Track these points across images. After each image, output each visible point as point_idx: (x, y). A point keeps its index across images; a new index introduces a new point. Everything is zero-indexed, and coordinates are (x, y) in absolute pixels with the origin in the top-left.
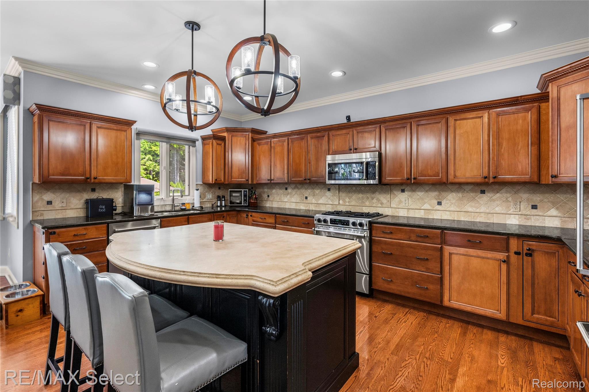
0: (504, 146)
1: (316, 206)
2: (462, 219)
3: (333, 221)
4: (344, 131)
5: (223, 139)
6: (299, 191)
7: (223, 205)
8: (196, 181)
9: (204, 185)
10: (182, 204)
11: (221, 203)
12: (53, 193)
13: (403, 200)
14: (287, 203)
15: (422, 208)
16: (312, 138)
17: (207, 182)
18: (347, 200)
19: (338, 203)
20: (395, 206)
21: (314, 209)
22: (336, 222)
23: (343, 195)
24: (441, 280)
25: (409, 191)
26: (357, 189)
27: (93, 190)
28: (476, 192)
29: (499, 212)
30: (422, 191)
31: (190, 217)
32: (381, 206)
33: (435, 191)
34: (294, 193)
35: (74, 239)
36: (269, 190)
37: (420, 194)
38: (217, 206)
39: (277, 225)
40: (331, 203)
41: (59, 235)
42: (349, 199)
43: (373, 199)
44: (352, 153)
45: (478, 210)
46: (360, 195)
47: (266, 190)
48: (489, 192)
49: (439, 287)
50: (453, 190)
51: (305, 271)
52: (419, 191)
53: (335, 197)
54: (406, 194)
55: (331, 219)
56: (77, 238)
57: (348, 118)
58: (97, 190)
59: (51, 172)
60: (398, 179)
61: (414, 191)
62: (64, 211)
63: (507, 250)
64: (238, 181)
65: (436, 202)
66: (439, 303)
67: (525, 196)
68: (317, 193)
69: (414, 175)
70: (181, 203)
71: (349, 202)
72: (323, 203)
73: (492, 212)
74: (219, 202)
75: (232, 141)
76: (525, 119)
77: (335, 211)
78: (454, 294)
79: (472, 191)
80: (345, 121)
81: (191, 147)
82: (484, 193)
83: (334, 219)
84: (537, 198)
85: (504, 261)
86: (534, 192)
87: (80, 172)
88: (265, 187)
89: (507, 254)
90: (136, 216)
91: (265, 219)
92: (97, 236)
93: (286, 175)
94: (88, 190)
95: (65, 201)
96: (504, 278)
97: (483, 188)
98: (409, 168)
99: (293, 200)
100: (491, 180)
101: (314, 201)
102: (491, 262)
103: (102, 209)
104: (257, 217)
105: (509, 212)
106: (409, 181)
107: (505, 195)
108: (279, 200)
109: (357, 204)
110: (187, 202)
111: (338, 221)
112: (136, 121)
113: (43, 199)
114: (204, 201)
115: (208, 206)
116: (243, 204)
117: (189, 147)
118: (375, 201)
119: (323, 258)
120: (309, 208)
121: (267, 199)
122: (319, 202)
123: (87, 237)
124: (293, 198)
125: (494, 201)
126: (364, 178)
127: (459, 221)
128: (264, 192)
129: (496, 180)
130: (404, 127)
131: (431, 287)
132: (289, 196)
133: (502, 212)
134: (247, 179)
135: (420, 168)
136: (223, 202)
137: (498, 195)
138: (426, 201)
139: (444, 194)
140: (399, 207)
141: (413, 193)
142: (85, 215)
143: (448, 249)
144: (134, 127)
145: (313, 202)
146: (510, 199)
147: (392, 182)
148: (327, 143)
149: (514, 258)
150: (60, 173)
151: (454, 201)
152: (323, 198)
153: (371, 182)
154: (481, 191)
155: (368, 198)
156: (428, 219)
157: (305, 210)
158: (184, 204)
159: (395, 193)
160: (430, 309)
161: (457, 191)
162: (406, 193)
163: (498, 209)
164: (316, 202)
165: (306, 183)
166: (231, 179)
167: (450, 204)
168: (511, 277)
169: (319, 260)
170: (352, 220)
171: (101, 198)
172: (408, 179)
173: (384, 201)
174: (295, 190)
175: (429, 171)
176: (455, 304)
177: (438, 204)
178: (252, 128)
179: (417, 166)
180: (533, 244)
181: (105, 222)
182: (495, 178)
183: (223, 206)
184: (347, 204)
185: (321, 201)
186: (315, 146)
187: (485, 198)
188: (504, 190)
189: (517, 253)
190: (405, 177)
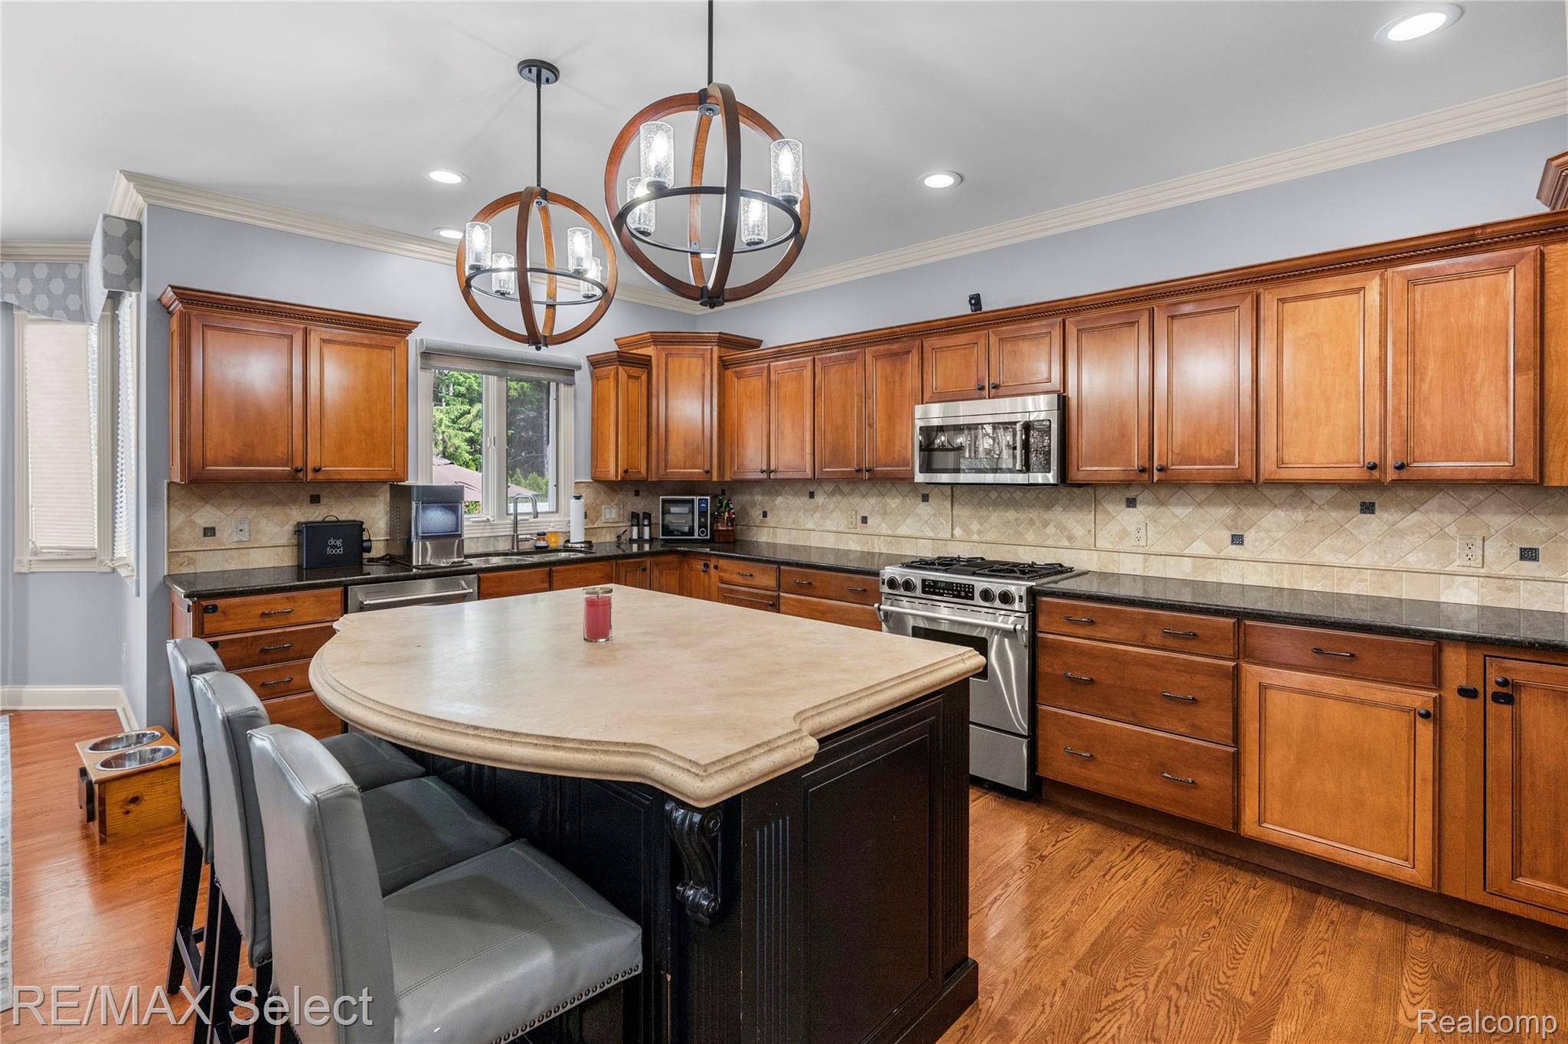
0: (1430, 373)
1: (891, 542)
2: (1306, 585)
3: (929, 586)
4: (964, 338)
5: (645, 363)
6: (845, 501)
7: (647, 536)
8: (576, 476)
9: (596, 484)
10: (538, 534)
11: (640, 533)
12: (218, 507)
13: (1132, 529)
14: (813, 533)
15: (1187, 552)
16: (876, 357)
17: (603, 477)
18: (975, 526)
19: (949, 536)
20: (1109, 547)
21: (885, 551)
22: (939, 589)
23: (962, 512)
24: (1236, 762)
25: (1148, 503)
26: (1003, 495)
27: (315, 500)
28: (1346, 507)
29: (1418, 567)
30: (1185, 505)
31: (554, 568)
32: (1066, 543)
33: (1224, 504)
34: (831, 507)
35: (262, 625)
36: (767, 498)
37: (1180, 512)
38: (631, 541)
39: (782, 594)
40: (931, 534)
41: (224, 613)
42: (981, 525)
43: (1045, 524)
44: (985, 398)
45: (1352, 562)
46: (1011, 515)
47: (758, 498)
48: (1386, 508)
49: (1228, 781)
50: (1276, 502)
51: (797, 736)
52: (1175, 505)
53: (942, 520)
54: (1141, 512)
55: (924, 581)
56: (268, 622)
57: (976, 301)
58: (323, 501)
59: (209, 455)
60: (1112, 470)
61: (1162, 503)
62: (244, 551)
63: (1437, 680)
64: (685, 474)
65: (1226, 536)
66: (1230, 828)
67: (1499, 521)
68: (893, 506)
69: (1160, 458)
70: (536, 532)
71: (979, 533)
72: (909, 534)
73: (1395, 566)
74: (635, 529)
75: (667, 370)
76: (1495, 293)
77: (939, 558)
78: (1274, 806)
79: (1334, 504)
80: (967, 310)
81: (562, 386)
82: (1373, 512)
83: (934, 581)
84: (1537, 528)
85: (1426, 716)
86: (1528, 509)
87: (279, 454)
88: (758, 489)
89: (1435, 694)
90: (417, 567)
91: (751, 575)
92: (319, 618)
93: (808, 458)
94: (303, 500)
95: (245, 527)
96: (1425, 766)
97: (1368, 497)
98: (1145, 441)
99: (830, 525)
100: (1391, 475)
101: (884, 529)
102: (1386, 714)
103: (334, 547)
104: (732, 572)
105: (1448, 569)
106: (1145, 476)
107: (1437, 518)
108: (793, 526)
109: (1003, 539)
110: (550, 529)
111: (943, 585)
112: (418, 323)
113: (193, 524)
114: (595, 526)
115: (608, 540)
116: (696, 536)
117: (557, 384)
118: (1051, 530)
119: (860, 698)
120: (873, 547)
121: (761, 522)
122: (900, 531)
123: (293, 620)
124: (828, 522)
125: (1402, 534)
126: (1018, 467)
127: (1295, 593)
128: (754, 505)
129: (1405, 475)
130: (1132, 324)
131: (1205, 779)
132: (818, 515)
133: (1428, 567)
134: (707, 468)
135: (1178, 439)
136: (647, 530)
137: (1415, 517)
138: (1198, 532)
139: (1250, 512)
140: (1121, 548)
141: (1162, 509)
142: (295, 563)
143: (1254, 674)
144: (413, 338)
145: (884, 532)
146: (1452, 530)
147: (1099, 477)
148: (917, 373)
149: (1455, 706)
150: (233, 458)
151: (1281, 534)
152: (909, 521)
154: (1363, 504)
155: (1032, 522)
156: (1204, 583)
157: (861, 552)
158: (544, 534)
159: (1110, 507)
160: (1203, 844)
161: (1290, 504)
162: (1140, 508)
163: (1414, 560)
164: (890, 532)
165: (863, 480)
166: (666, 469)
167: (1267, 541)
168: (1448, 762)
169: (847, 704)
170: (980, 584)
171: (335, 519)
172: (1143, 470)
173: (1079, 531)
174: (834, 499)
175: (1204, 447)
176: (1277, 832)
177: (1233, 542)
178: (720, 333)
179: (1169, 432)
180: (1518, 667)
181: (339, 582)
182: (1401, 467)
183: (646, 541)
184: (975, 537)
185: (903, 530)
186: (886, 379)
187: (1375, 524)
188: (1434, 502)
189: (1466, 693)
190: (1136, 464)
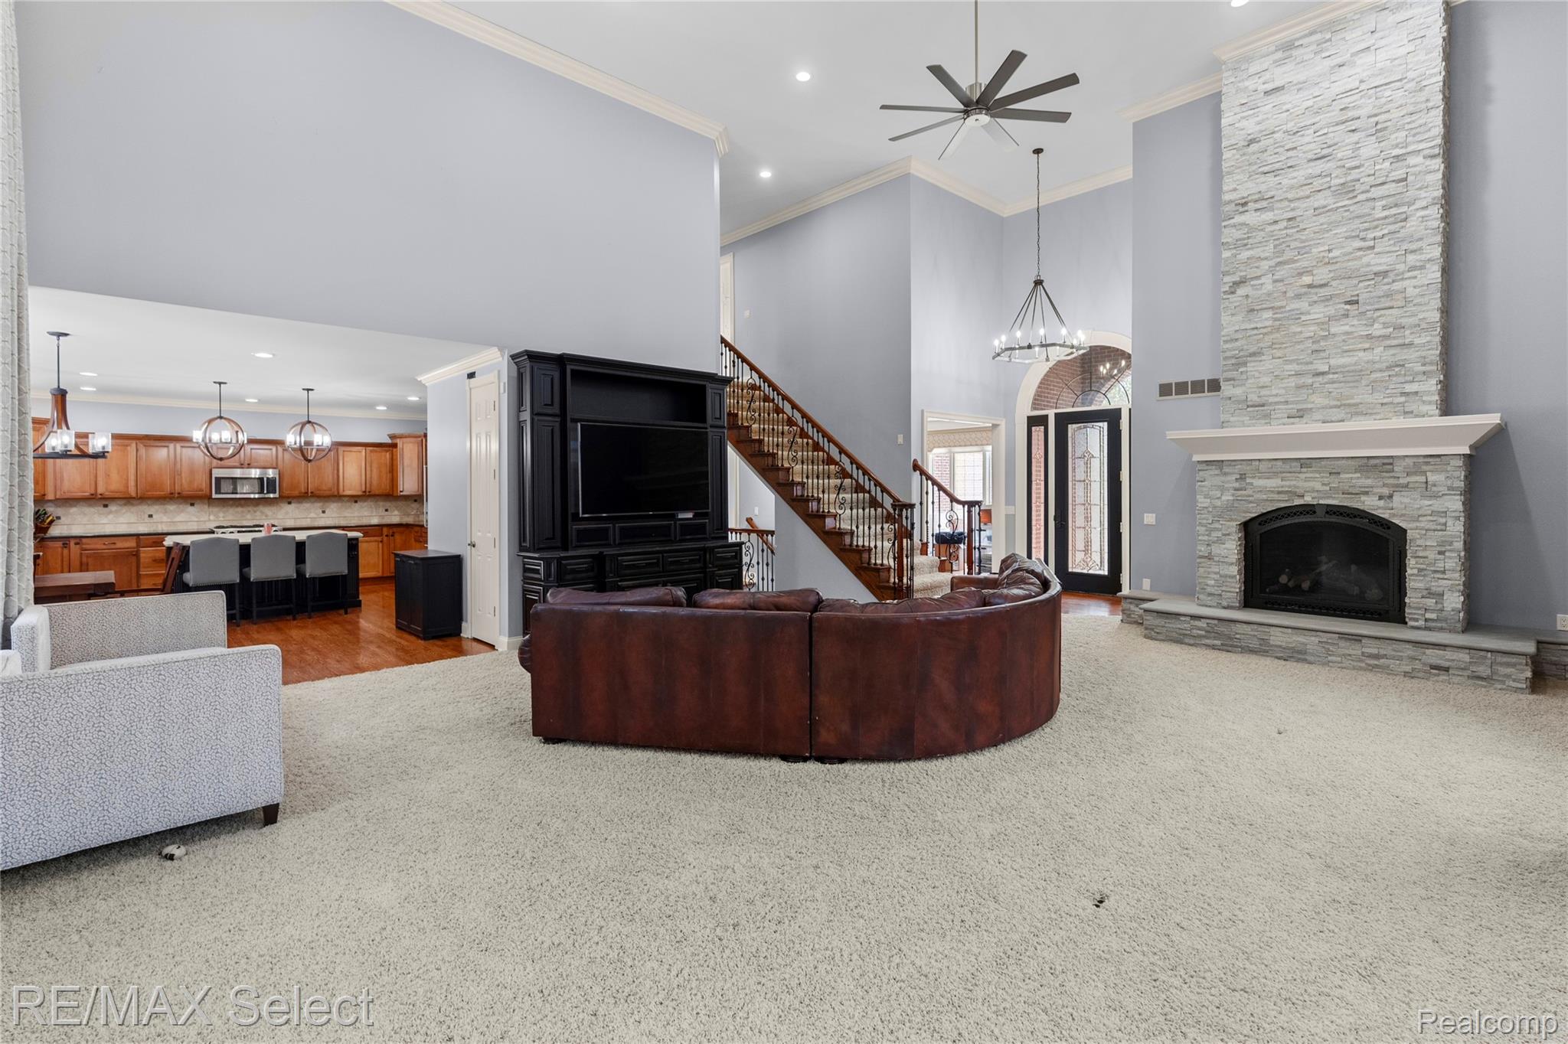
1: (168, 525)
13: (290, 511)
14: (107, 526)
15: (308, 517)
18: (221, 515)
19: (208, 519)
20: (282, 518)
21: (166, 530)
23: (215, 510)
25: (295, 503)
30: (308, 503)
32: (265, 518)
33: (319, 502)
34: (123, 511)
36: (60, 509)
37: (307, 505)
40: (196, 519)
42: (224, 514)
43: (255, 512)
45: (353, 515)
46: (240, 509)
47: (53, 509)
50: (334, 501)
53: (202, 513)
54: (293, 506)
60: (296, 493)
61: (299, 503)
65: (320, 511)
67: (381, 503)
68: (171, 509)
71: (224, 517)
72: (183, 520)
73: (362, 516)
76: (385, 456)
79: (348, 501)
82: (356, 503)
84: (388, 505)
85: (380, 542)
86: (385, 501)
89: (381, 537)
93: (133, 487)
96: (381, 553)
97: (357, 499)
98: (306, 484)
100: (367, 494)
102: (375, 543)
106: (306, 495)
107: (370, 503)
108: (88, 522)
109: (235, 519)
118: (258, 513)
120: (157, 529)
122: (176, 520)
124: (121, 518)
125: (363, 508)
126: (263, 492)
132: (111, 517)
133: (369, 515)
135: (316, 484)
137: (366, 504)
138: (311, 510)
139: (327, 504)
140: (286, 517)
145: (165, 521)
146: (373, 506)
147: (291, 495)
148: (226, 461)
149: (385, 538)
151: (335, 510)
152: (182, 514)
153: (272, 496)
154: (354, 501)
155: (249, 511)
159: (282, 505)
161: (337, 502)
163: (366, 514)
164: (168, 521)
167: (332, 512)
173: (270, 513)
174: (124, 508)
175: (324, 487)
177: (322, 513)
179: (314, 482)
180: (395, 530)
182: (369, 492)
184: (221, 519)
185: (179, 519)
187: (357, 506)
188: (368, 500)
189: (387, 536)
190: (303, 491)
